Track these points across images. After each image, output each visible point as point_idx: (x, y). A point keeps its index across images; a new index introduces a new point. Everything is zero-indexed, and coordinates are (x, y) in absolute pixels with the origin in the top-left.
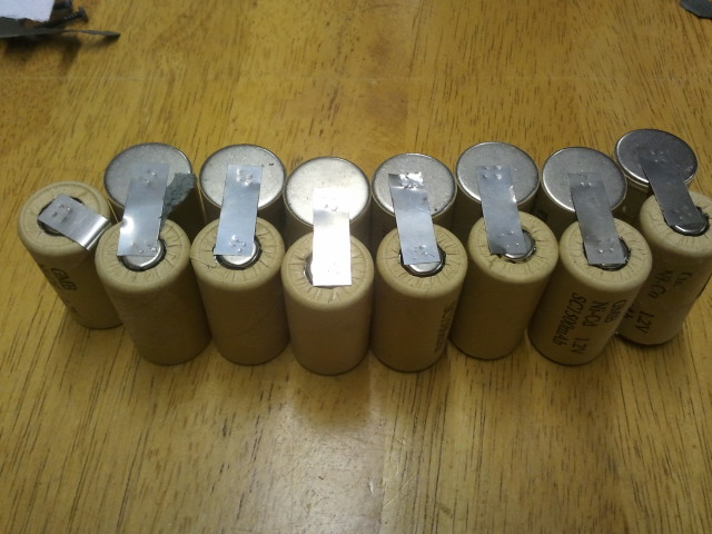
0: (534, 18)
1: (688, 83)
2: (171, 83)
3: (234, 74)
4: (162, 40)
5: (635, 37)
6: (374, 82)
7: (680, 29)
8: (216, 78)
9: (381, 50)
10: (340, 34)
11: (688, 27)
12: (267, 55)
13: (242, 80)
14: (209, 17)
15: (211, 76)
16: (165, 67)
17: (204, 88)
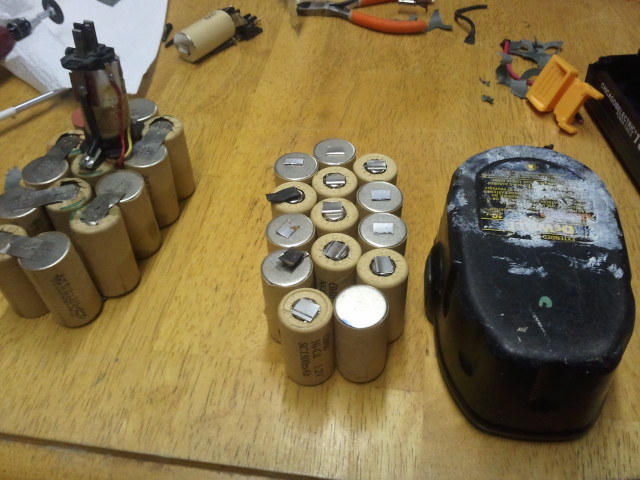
0: (418, 98)
1: (506, 133)
2: (203, 129)
3: (239, 126)
4: (199, 108)
5: (478, 109)
6: (318, 131)
7: (508, 105)
8: (229, 127)
9: (325, 115)
10: (302, 107)
11: (513, 103)
12: (259, 117)
13: (244, 129)
14: (227, 97)
15: (226, 126)
16: (200, 122)
17: (222, 132)
